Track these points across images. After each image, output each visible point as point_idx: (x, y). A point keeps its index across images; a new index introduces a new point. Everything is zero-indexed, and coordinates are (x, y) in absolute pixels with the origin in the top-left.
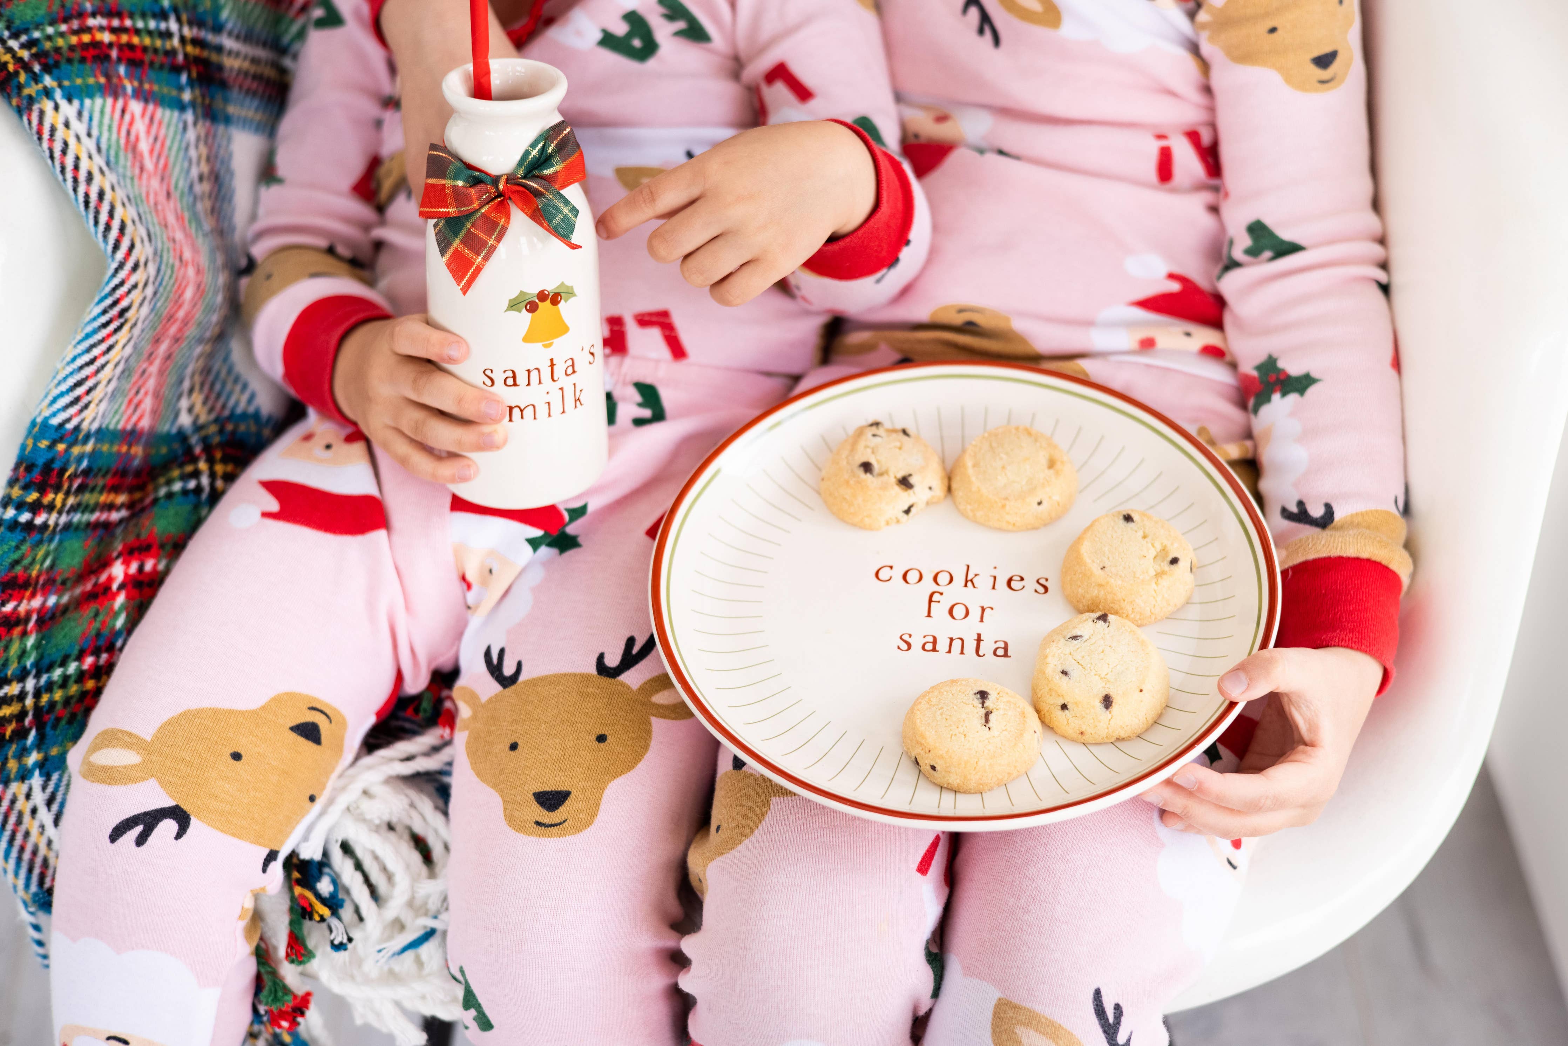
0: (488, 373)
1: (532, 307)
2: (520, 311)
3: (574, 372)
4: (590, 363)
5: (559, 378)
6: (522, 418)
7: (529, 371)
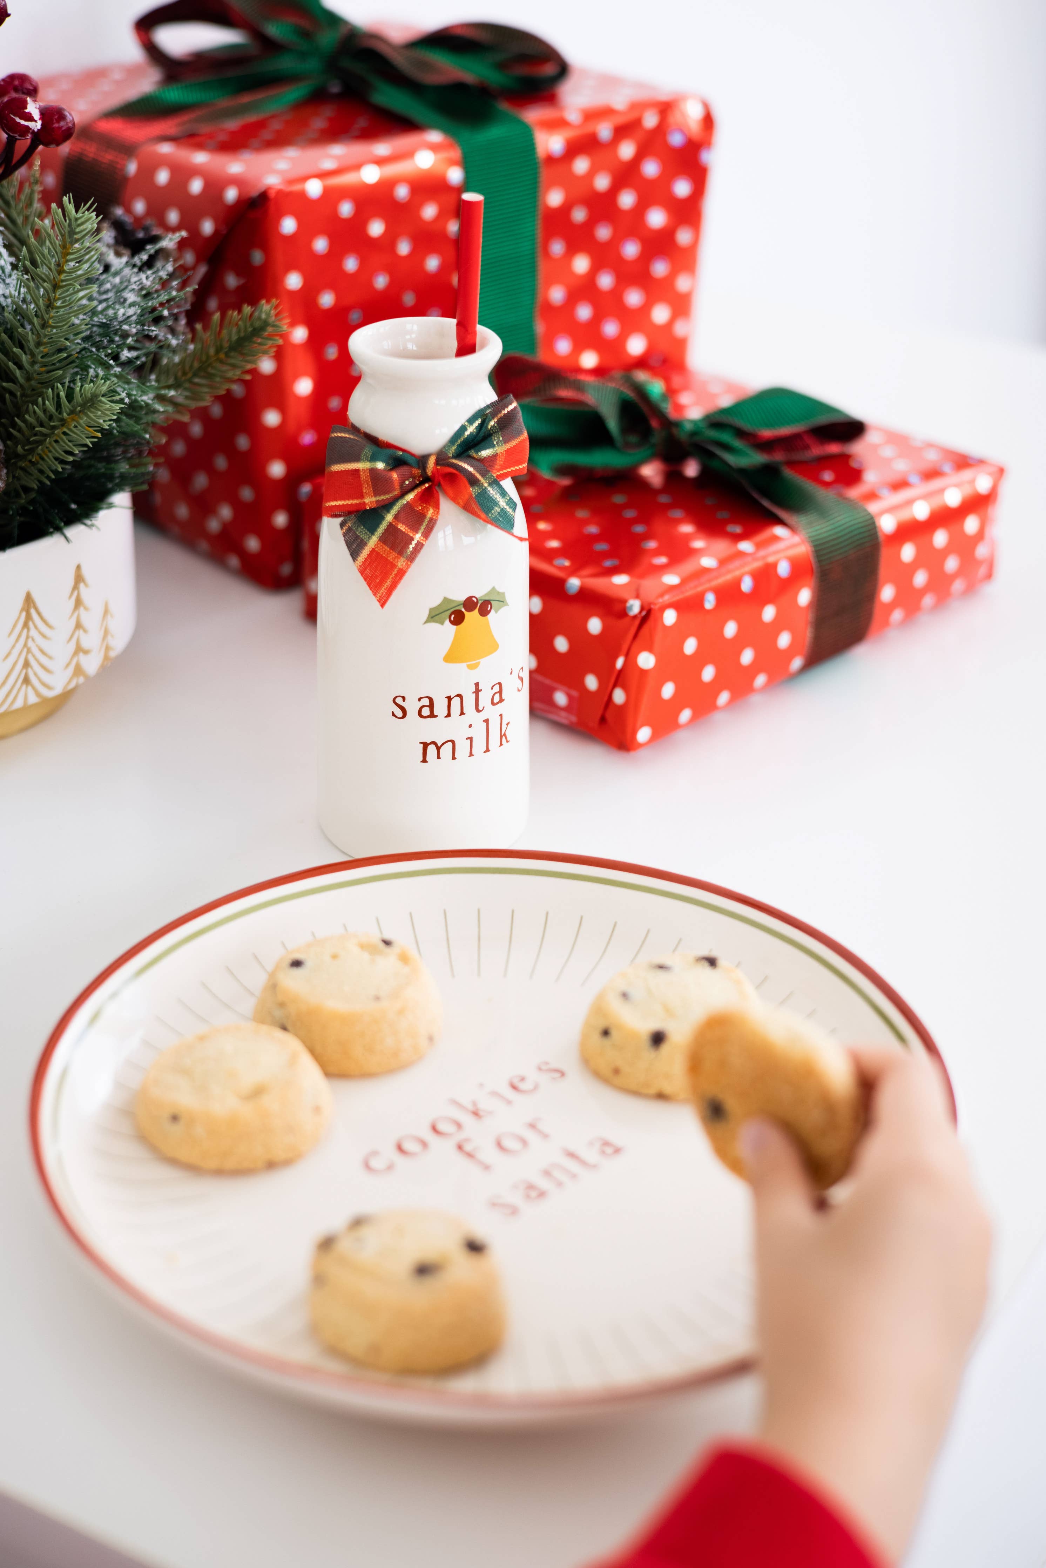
0: (399, 701)
1: (458, 618)
2: (442, 623)
3: (501, 700)
4: (519, 690)
5: (484, 707)
6: (439, 757)
7: (449, 699)
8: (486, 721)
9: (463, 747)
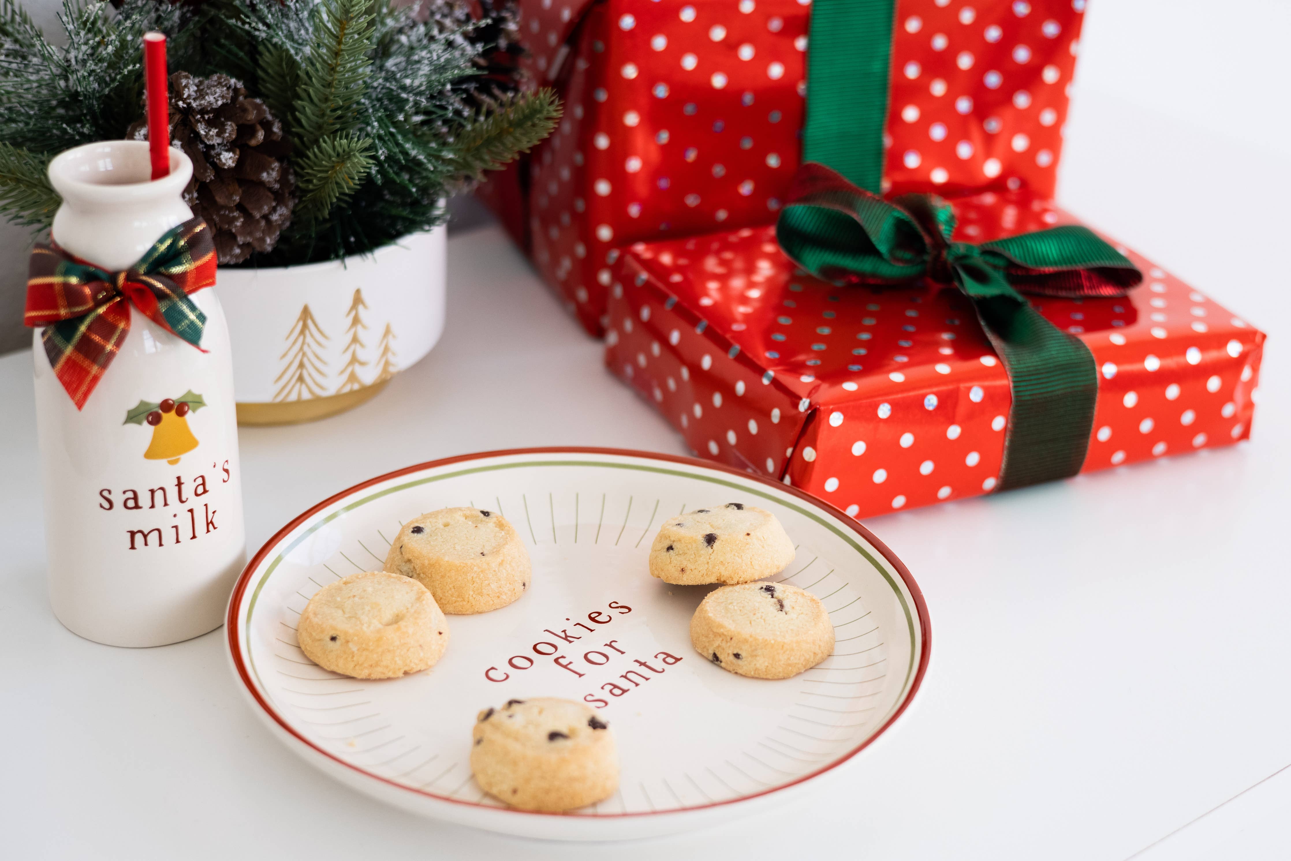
0: (105, 493)
1: (155, 419)
2: (140, 423)
3: (205, 491)
4: (224, 481)
5: (187, 499)
6: (146, 544)
7: (152, 492)
8: (191, 511)
9: (169, 536)
